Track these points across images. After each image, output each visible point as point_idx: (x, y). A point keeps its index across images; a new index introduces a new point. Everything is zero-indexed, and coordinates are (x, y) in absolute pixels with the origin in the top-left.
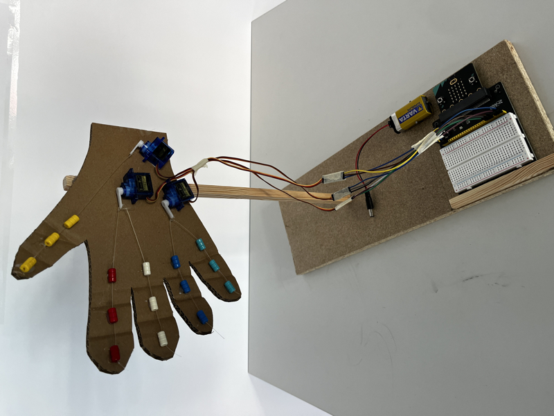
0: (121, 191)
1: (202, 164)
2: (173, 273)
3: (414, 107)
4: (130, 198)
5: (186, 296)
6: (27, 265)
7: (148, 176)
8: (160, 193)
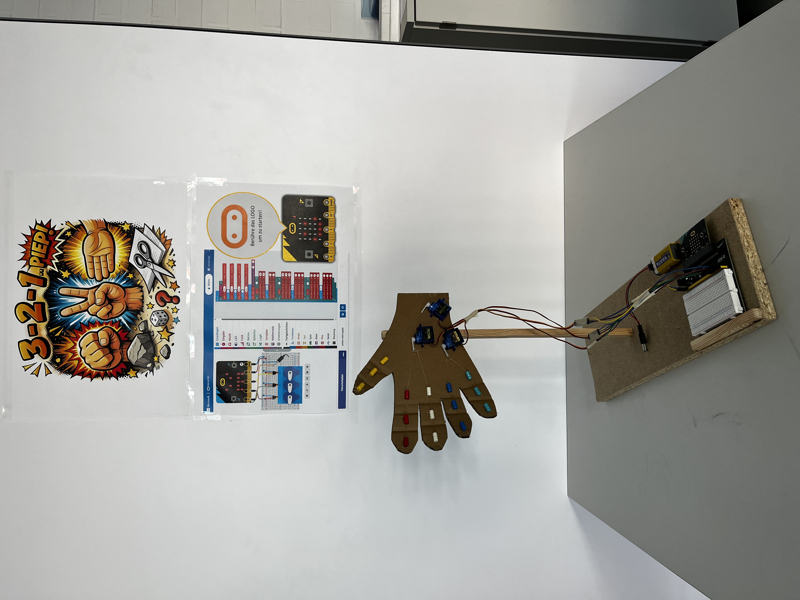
0: (413, 340)
1: (473, 315)
2: (448, 395)
3: (665, 254)
4: (421, 343)
5: (455, 412)
6: (360, 388)
7: (431, 328)
8: (441, 339)
